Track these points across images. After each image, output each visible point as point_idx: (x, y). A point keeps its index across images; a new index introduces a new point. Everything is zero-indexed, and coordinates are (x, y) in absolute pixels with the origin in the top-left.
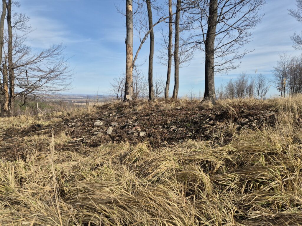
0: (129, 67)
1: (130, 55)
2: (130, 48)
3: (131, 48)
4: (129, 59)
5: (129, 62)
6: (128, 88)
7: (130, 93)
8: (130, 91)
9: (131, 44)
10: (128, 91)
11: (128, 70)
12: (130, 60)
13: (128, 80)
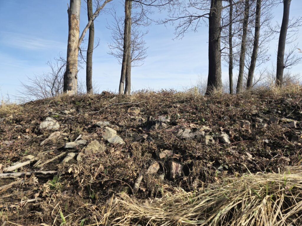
0: (73, 49)
1: (75, 31)
2: (75, 20)
3: (77, 22)
4: (74, 36)
5: (73, 41)
6: (71, 79)
7: (73, 88)
8: (73, 85)
9: (77, 15)
10: (71, 85)
11: (72, 53)
12: (76, 38)
13: (71, 67)
